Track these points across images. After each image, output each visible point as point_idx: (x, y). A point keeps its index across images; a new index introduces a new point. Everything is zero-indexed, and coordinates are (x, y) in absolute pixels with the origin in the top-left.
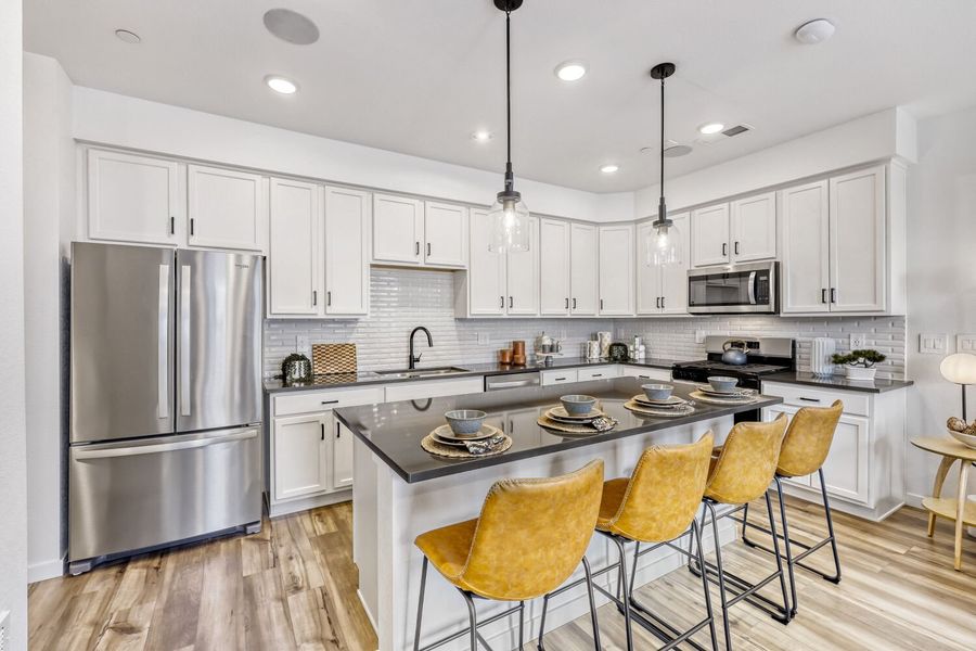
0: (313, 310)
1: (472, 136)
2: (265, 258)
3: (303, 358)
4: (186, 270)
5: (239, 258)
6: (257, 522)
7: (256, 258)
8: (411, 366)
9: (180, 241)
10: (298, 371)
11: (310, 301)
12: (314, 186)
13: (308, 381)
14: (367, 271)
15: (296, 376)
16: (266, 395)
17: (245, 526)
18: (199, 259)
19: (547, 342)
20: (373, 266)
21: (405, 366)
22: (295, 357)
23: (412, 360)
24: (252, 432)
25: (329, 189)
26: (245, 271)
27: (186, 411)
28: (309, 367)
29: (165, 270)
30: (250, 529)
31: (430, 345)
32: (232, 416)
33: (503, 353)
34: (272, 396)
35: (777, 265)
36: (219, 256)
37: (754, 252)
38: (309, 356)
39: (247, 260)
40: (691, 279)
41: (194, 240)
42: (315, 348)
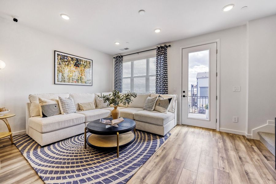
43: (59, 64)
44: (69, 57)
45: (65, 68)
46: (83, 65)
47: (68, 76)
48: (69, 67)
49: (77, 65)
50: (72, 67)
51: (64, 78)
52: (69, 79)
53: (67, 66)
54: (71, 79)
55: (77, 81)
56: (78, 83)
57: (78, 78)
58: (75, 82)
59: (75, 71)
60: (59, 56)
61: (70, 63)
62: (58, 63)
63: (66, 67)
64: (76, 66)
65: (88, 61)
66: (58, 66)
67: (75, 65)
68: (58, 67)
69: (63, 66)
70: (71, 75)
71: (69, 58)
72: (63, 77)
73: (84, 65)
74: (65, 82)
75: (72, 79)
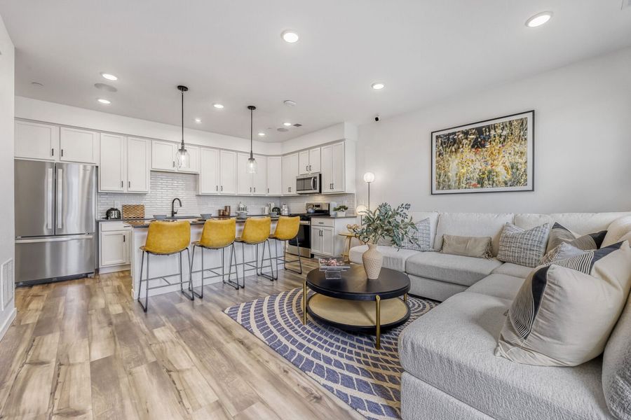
0: (122, 189)
1: (194, 120)
2: (97, 167)
3: (116, 210)
4: (60, 171)
5: (85, 167)
6: (92, 273)
7: (93, 167)
8: (173, 215)
9: (56, 159)
10: (114, 215)
11: (120, 185)
12: (122, 137)
13: (119, 218)
14: (148, 173)
15: (113, 217)
16: (97, 223)
17: (87, 274)
18: (64, 166)
19: (242, 206)
20: (151, 171)
21: (170, 215)
22: (113, 209)
23: (173, 213)
24: (91, 237)
25: (130, 138)
26: (88, 173)
27: (60, 226)
28: (119, 213)
29: (50, 171)
30: (89, 276)
31: (181, 206)
32: (81, 229)
33: (220, 211)
34: (100, 223)
35: (320, 175)
36: (75, 166)
37: (315, 170)
38: (120, 209)
39: (89, 167)
40: (298, 180)
41: (62, 159)
42: (124, 206)
43: (440, 155)
44: (459, 132)
45: (450, 159)
46: (497, 138)
47: (457, 174)
48: (458, 155)
49: (478, 145)
50: (467, 153)
51: (449, 182)
52: (460, 180)
53: (454, 153)
54: (463, 180)
55: (481, 182)
56: (482, 186)
57: (484, 173)
58: (475, 186)
59: (474, 159)
60: (440, 140)
61: (461, 146)
62: (438, 153)
63: (453, 157)
64: (478, 147)
65: (517, 120)
66: (438, 158)
67: (473, 147)
68: (437, 162)
69: (446, 156)
70: (464, 171)
71: (458, 135)
72: (446, 180)
73: (501, 136)
74: (450, 189)
75: (467, 179)
